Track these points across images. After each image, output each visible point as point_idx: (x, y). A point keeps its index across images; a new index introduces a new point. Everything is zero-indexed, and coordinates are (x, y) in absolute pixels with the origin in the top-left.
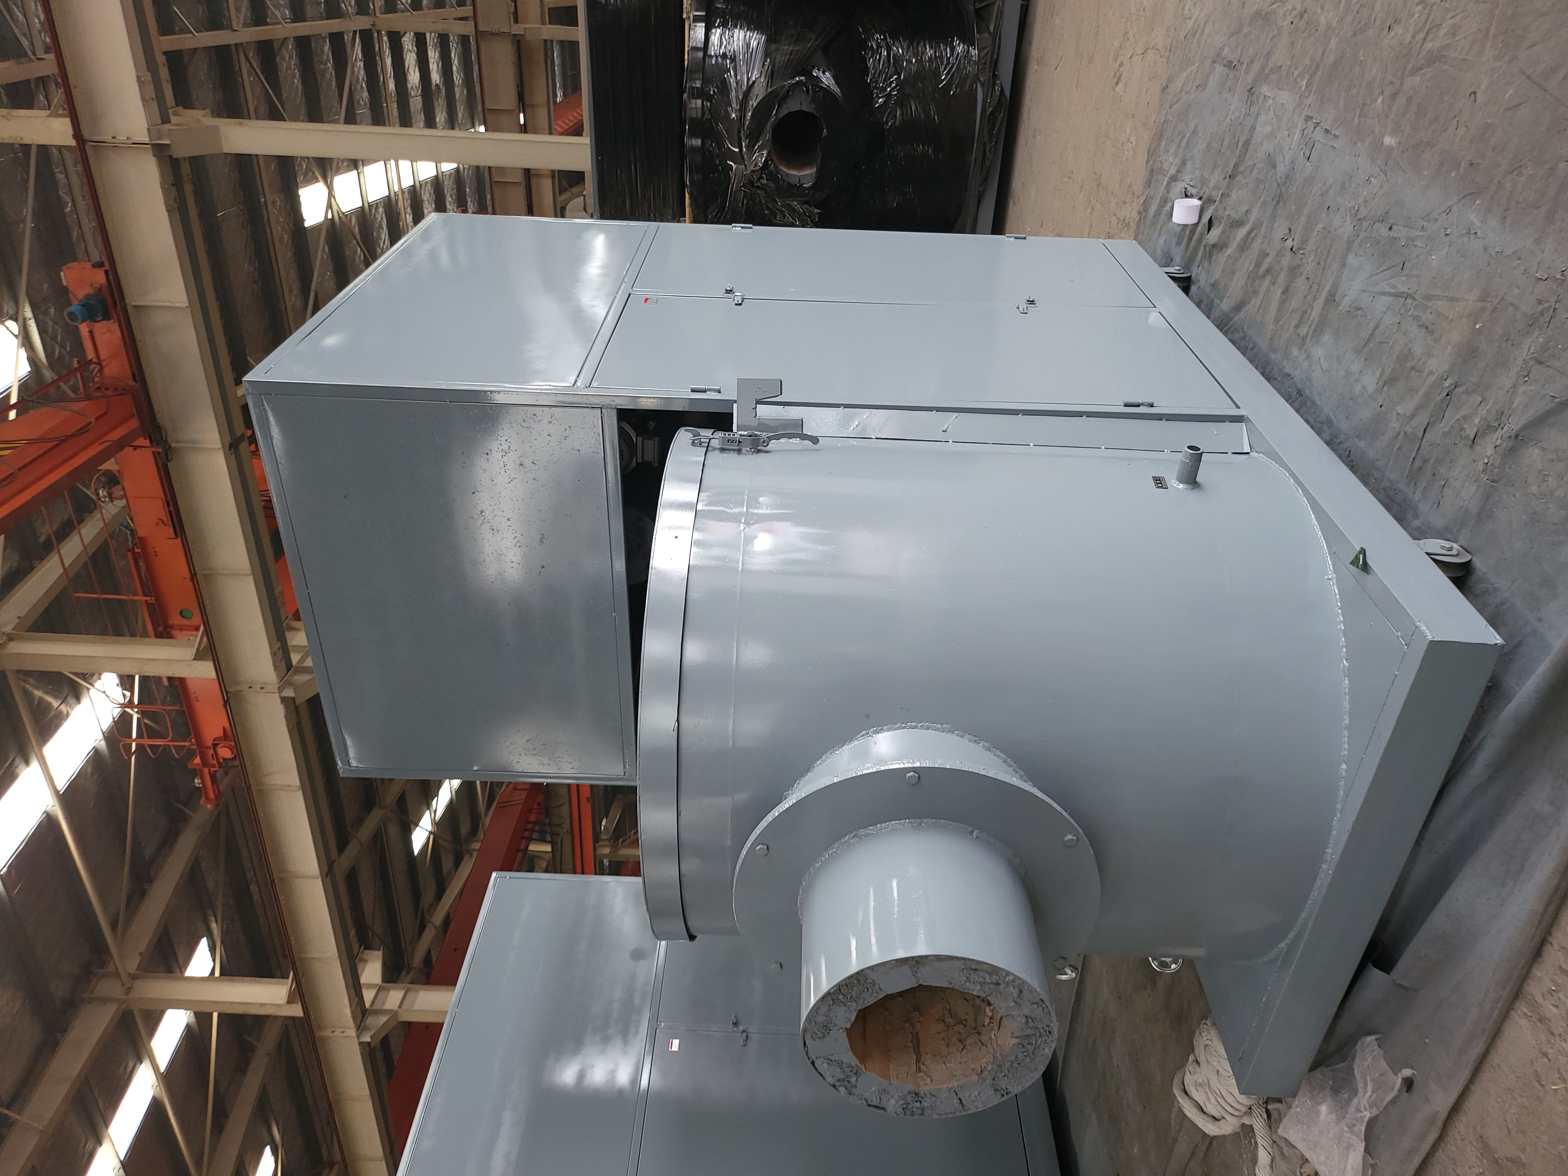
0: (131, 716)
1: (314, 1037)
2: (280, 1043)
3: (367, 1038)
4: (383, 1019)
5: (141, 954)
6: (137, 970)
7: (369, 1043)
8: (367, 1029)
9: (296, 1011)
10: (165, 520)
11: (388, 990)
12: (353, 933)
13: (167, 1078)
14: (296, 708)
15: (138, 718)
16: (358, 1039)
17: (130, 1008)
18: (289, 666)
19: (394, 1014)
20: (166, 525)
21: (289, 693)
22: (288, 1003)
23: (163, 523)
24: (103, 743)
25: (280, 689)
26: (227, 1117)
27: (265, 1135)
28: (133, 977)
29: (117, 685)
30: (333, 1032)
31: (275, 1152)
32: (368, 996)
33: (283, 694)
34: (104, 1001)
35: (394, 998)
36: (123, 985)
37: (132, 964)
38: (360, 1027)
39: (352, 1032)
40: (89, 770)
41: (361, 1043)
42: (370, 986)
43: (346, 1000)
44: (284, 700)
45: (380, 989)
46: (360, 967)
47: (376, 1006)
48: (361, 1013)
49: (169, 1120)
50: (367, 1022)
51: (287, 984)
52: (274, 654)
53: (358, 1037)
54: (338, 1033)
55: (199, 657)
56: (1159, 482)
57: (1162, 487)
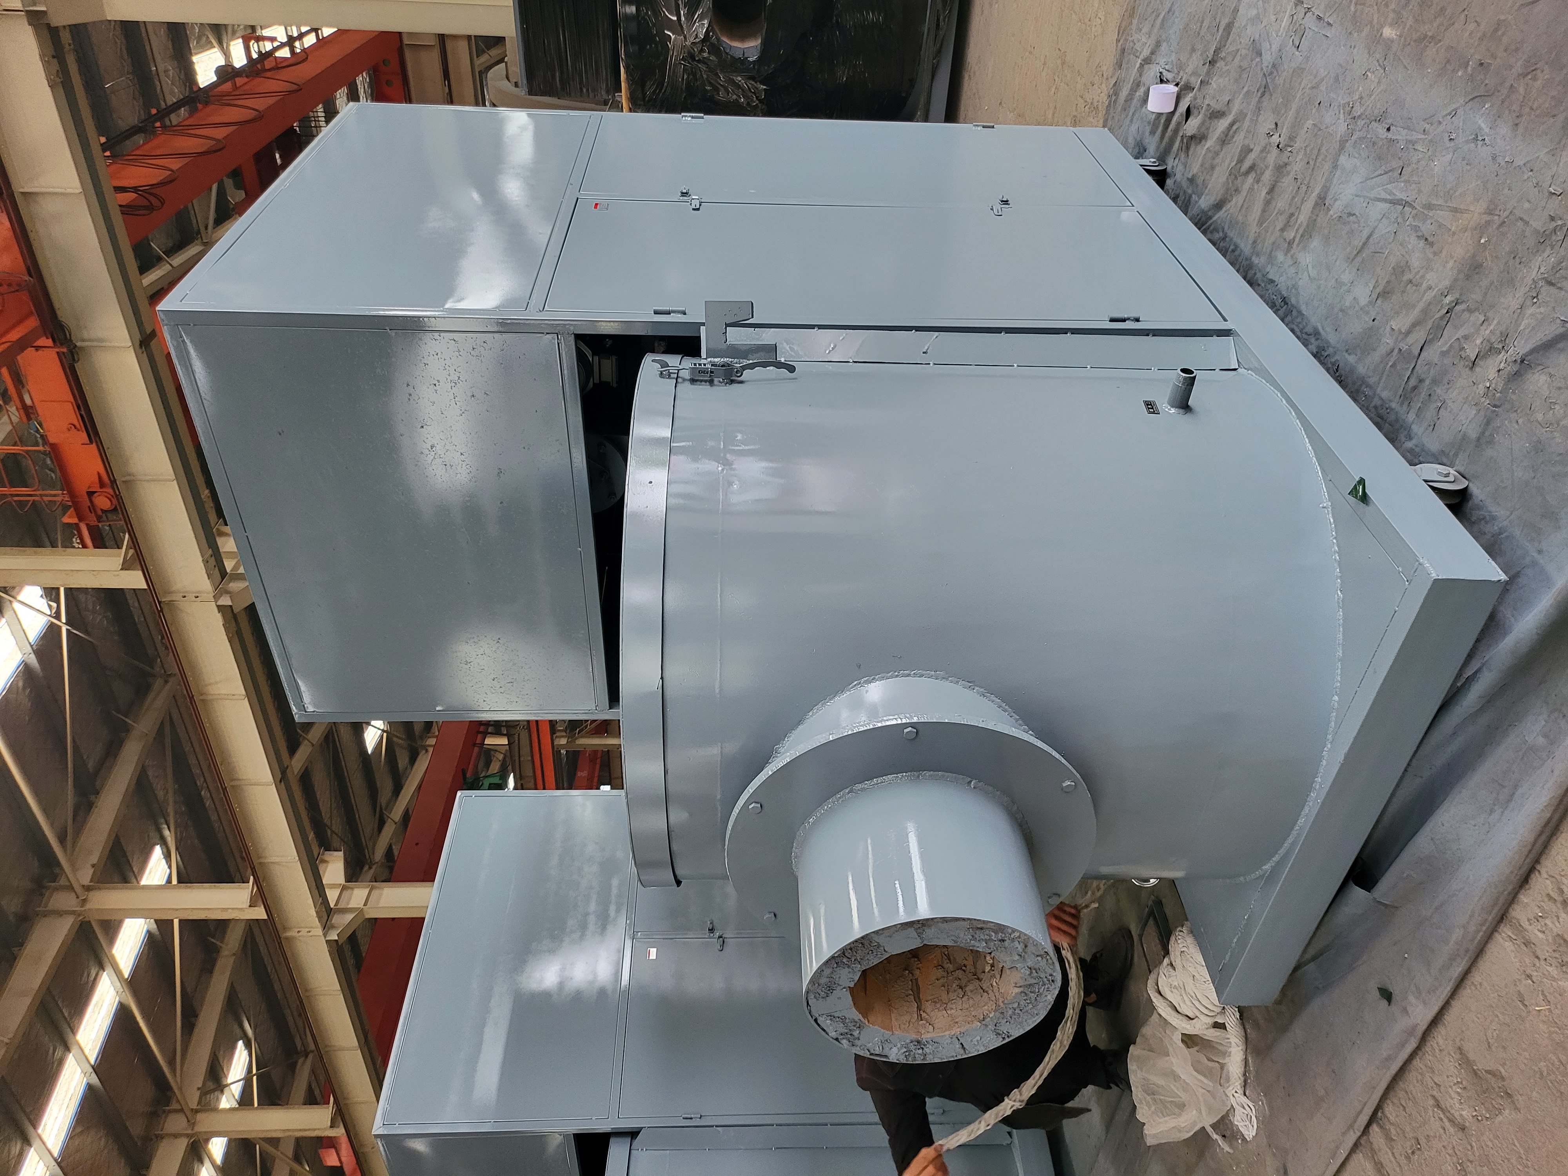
0: (60, 628)
1: (280, 938)
2: (245, 942)
3: (333, 936)
4: (349, 917)
5: (93, 866)
6: (91, 882)
7: (336, 941)
8: (333, 927)
9: (260, 913)
10: (78, 426)
11: (352, 889)
12: (311, 836)
13: (134, 983)
14: (235, 616)
15: (67, 629)
16: (325, 937)
17: (87, 919)
18: (223, 574)
19: (361, 911)
20: (78, 430)
21: (226, 601)
22: (250, 906)
23: (75, 427)
24: (33, 656)
25: (216, 598)
26: (196, 1016)
27: (238, 1031)
28: (88, 889)
29: (42, 596)
30: (299, 932)
31: (248, 1046)
32: (332, 896)
33: (220, 603)
34: (60, 913)
35: (358, 896)
36: (78, 897)
37: (85, 876)
38: (326, 927)
39: (319, 931)
40: (21, 684)
41: (327, 941)
42: (333, 886)
43: (310, 901)
44: (220, 608)
45: (344, 888)
46: (321, 868)
47: (341, 905)
48: (326, 912)
49: (137, 1023)
50: (333, 922)
51: (248, 888)
52: (206, 562)
53: (325, 935)
54: (304, 932)
55: (126, 566)
56: (1150, 406)
57: (1153, 413)
